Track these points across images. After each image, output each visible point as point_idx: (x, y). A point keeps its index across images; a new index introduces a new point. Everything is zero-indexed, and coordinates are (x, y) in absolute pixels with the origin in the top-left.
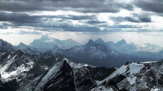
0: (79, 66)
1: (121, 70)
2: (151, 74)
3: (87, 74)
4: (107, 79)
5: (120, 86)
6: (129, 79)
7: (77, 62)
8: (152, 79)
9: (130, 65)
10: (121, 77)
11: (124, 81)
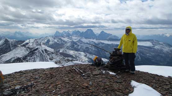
0: (12, 40)
1: (27, 41)
2: (37, 42)
3: (15, 43)
4: (22, 44)
5: (27, 46)
6: (30, 44)
7: (11, 38)
8: (37, 44)
9: (30, 40)
10: (27, 44)
11: (28, 45)
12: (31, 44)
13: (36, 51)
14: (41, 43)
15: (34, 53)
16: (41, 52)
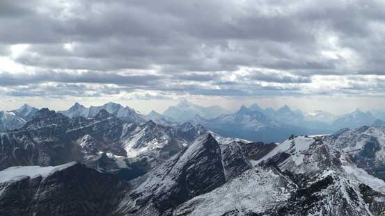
0: (228, 141)
1: (284, 147)
2: (324, 151)
3: (239, 152)
4: (265, 159)
5: (283, 166)
6: (294, 158)
8: (324, 157)
9: (296, 140)
10: (284, 156)
11: (288, 160)
12: (298, 160)
13: (323, 192)
14: (338, 155)
15: (317, 199)
16: (346, 195)
